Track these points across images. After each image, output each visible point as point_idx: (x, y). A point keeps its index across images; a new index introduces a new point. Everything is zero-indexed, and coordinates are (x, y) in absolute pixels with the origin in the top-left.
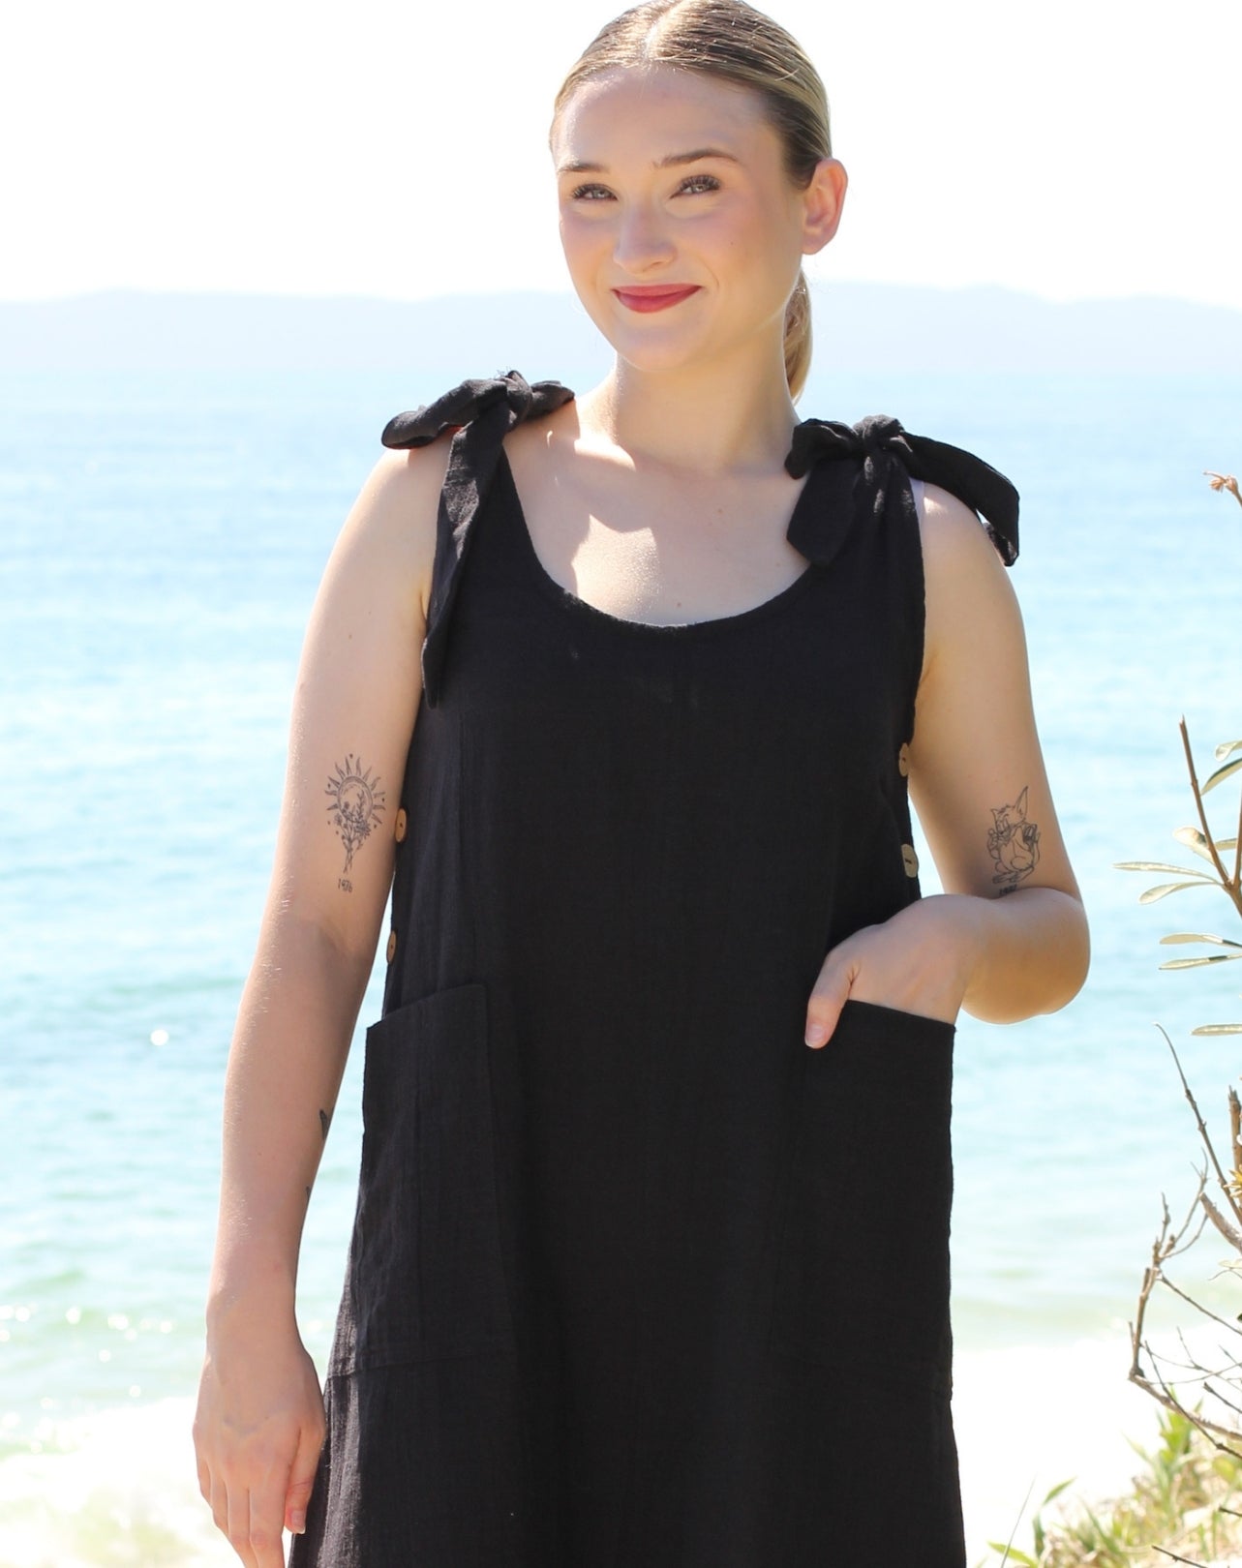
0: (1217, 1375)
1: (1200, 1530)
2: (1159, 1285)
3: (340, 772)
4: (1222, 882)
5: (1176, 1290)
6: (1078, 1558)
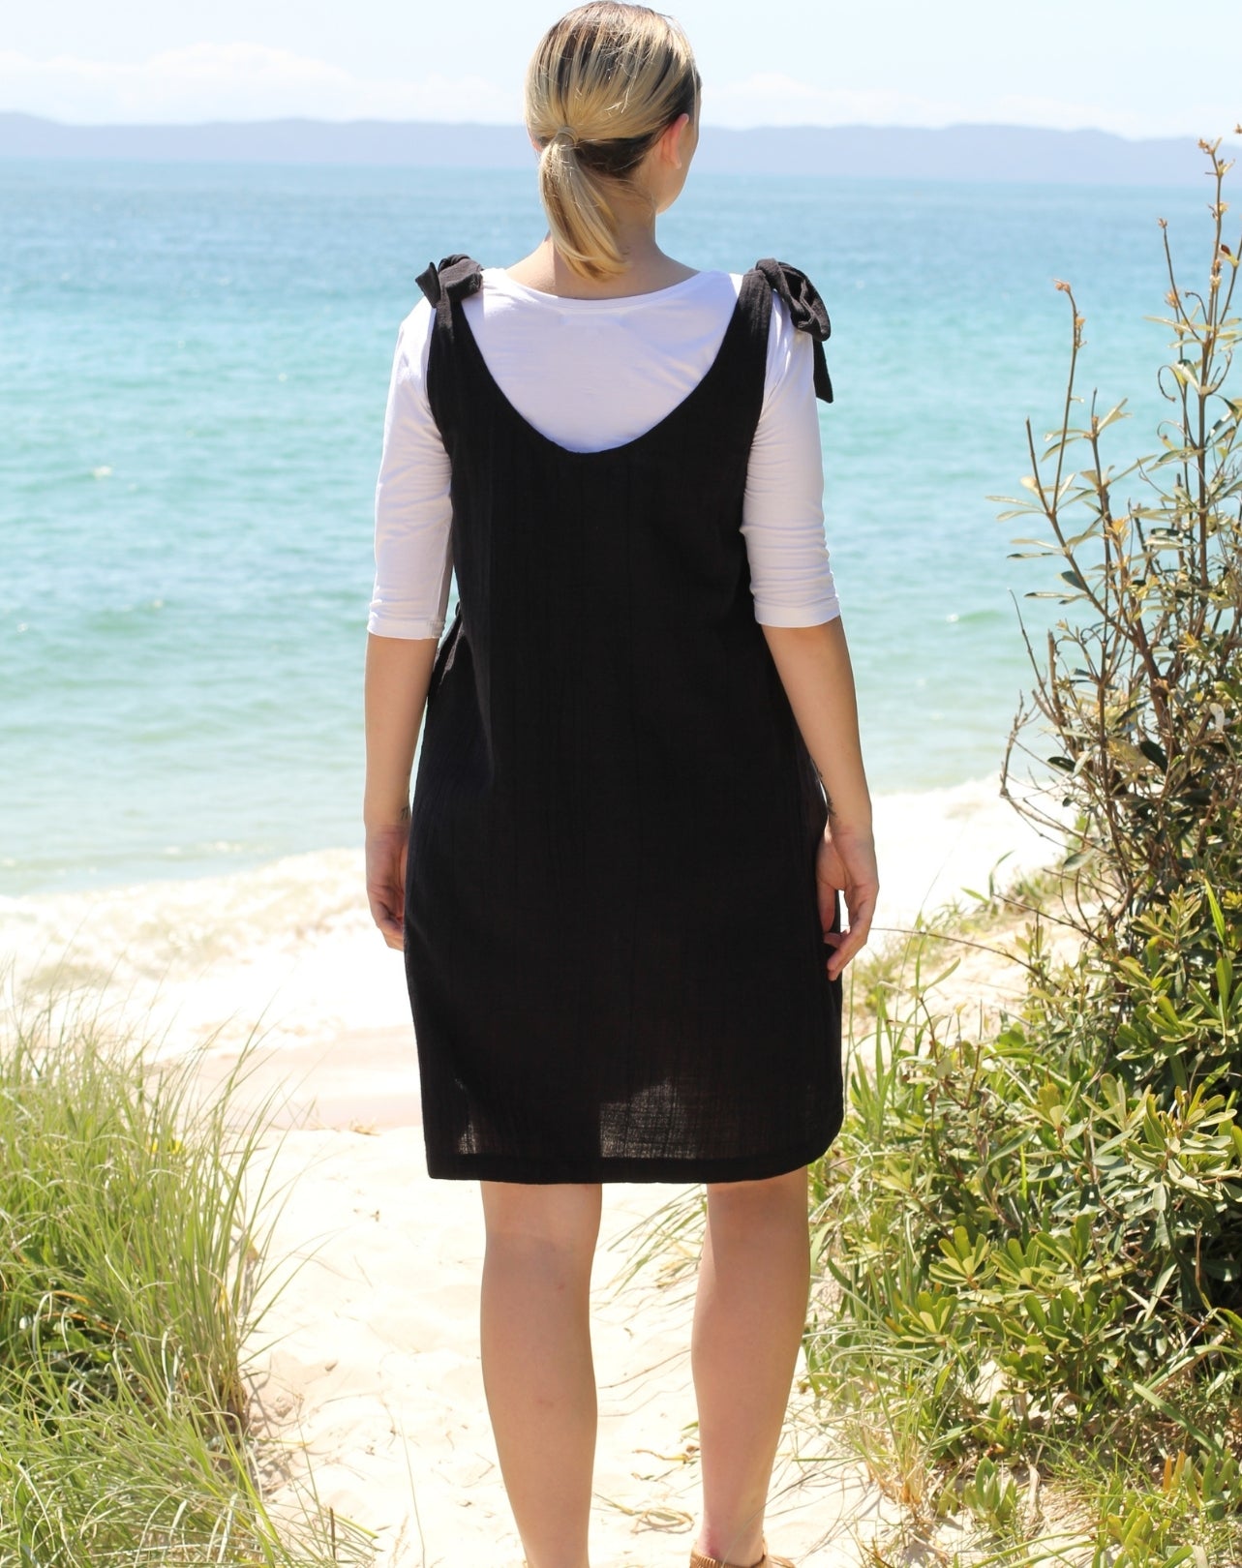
2: (1015, 744)
4: (1044, 509)
5: (1022, 746)
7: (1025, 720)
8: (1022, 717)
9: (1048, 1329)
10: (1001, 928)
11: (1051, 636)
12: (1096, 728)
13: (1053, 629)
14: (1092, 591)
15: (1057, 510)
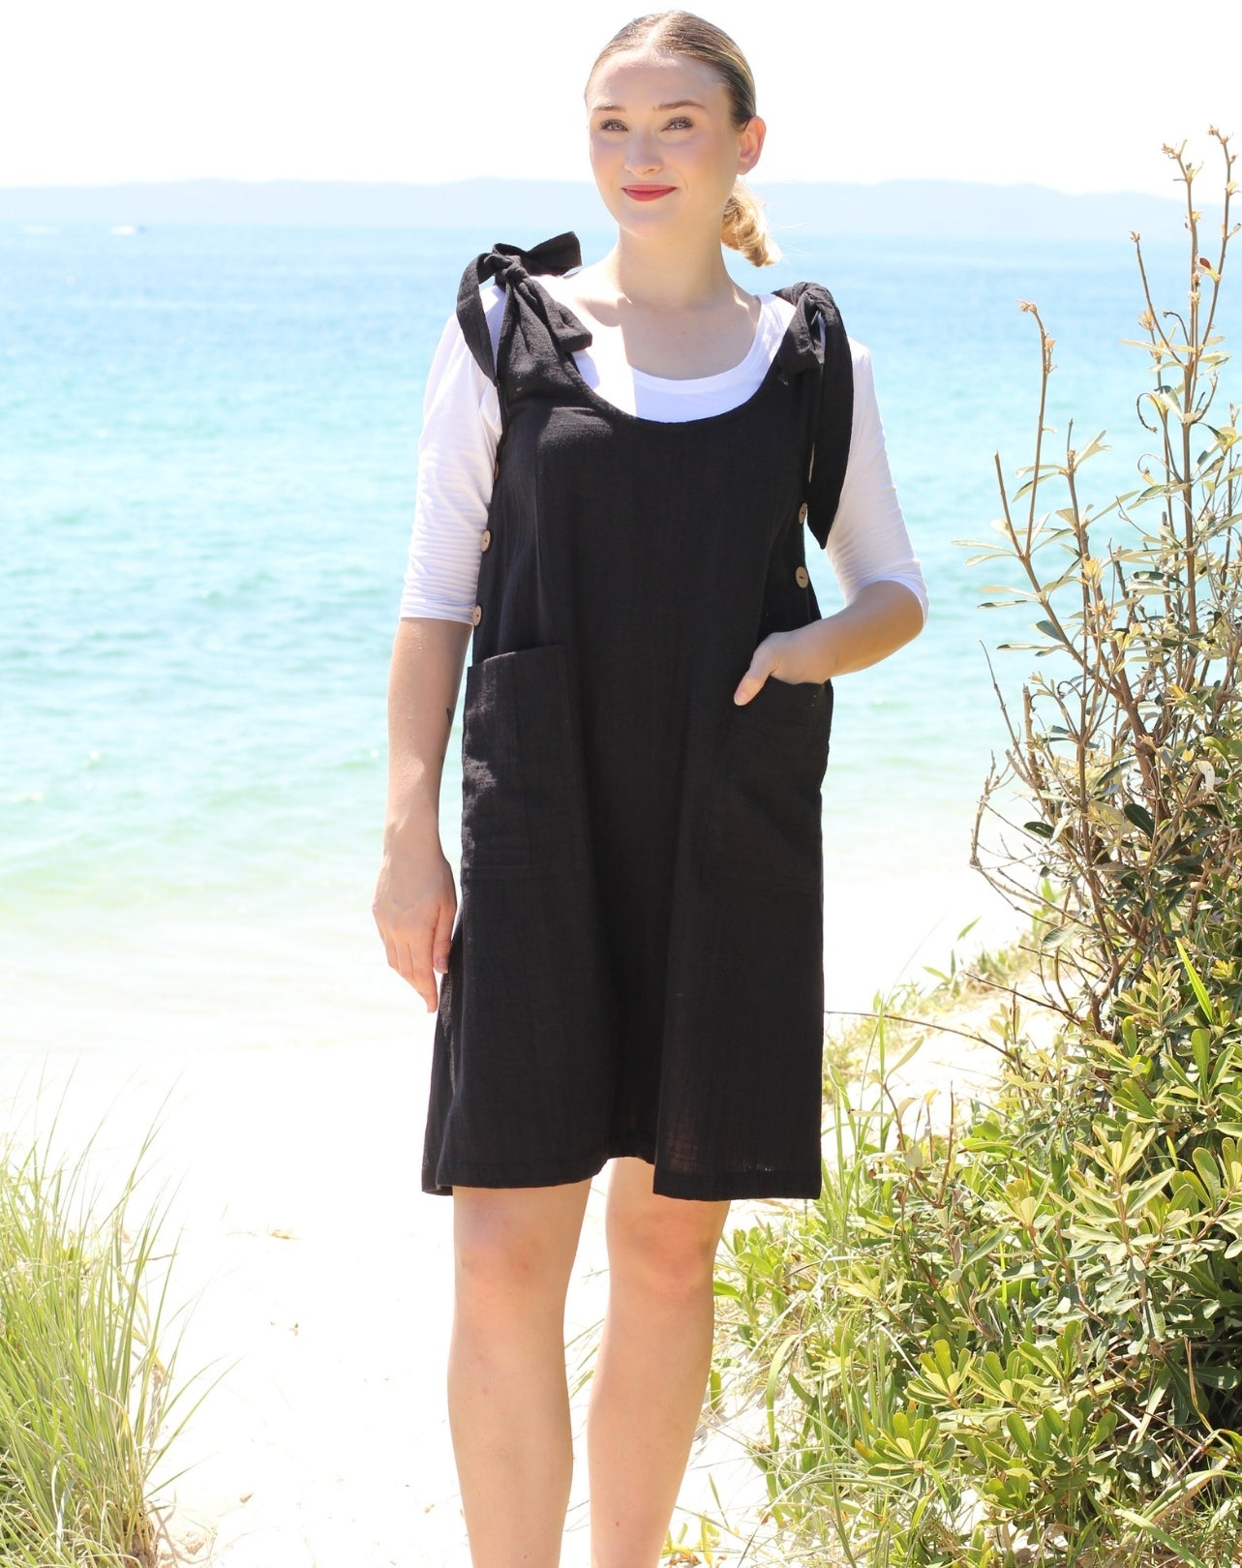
2: (987, 809)
4: (1017, 554)
5: (997, 813)
7: (997, 783)
8: (994, 780)
9: (1033, 1452)
10: (966, 1008)
11: (1026, 690)
12: (1075, 791)
13: (1028, 683)
14: (1070, 641)
15: (1031, 552)
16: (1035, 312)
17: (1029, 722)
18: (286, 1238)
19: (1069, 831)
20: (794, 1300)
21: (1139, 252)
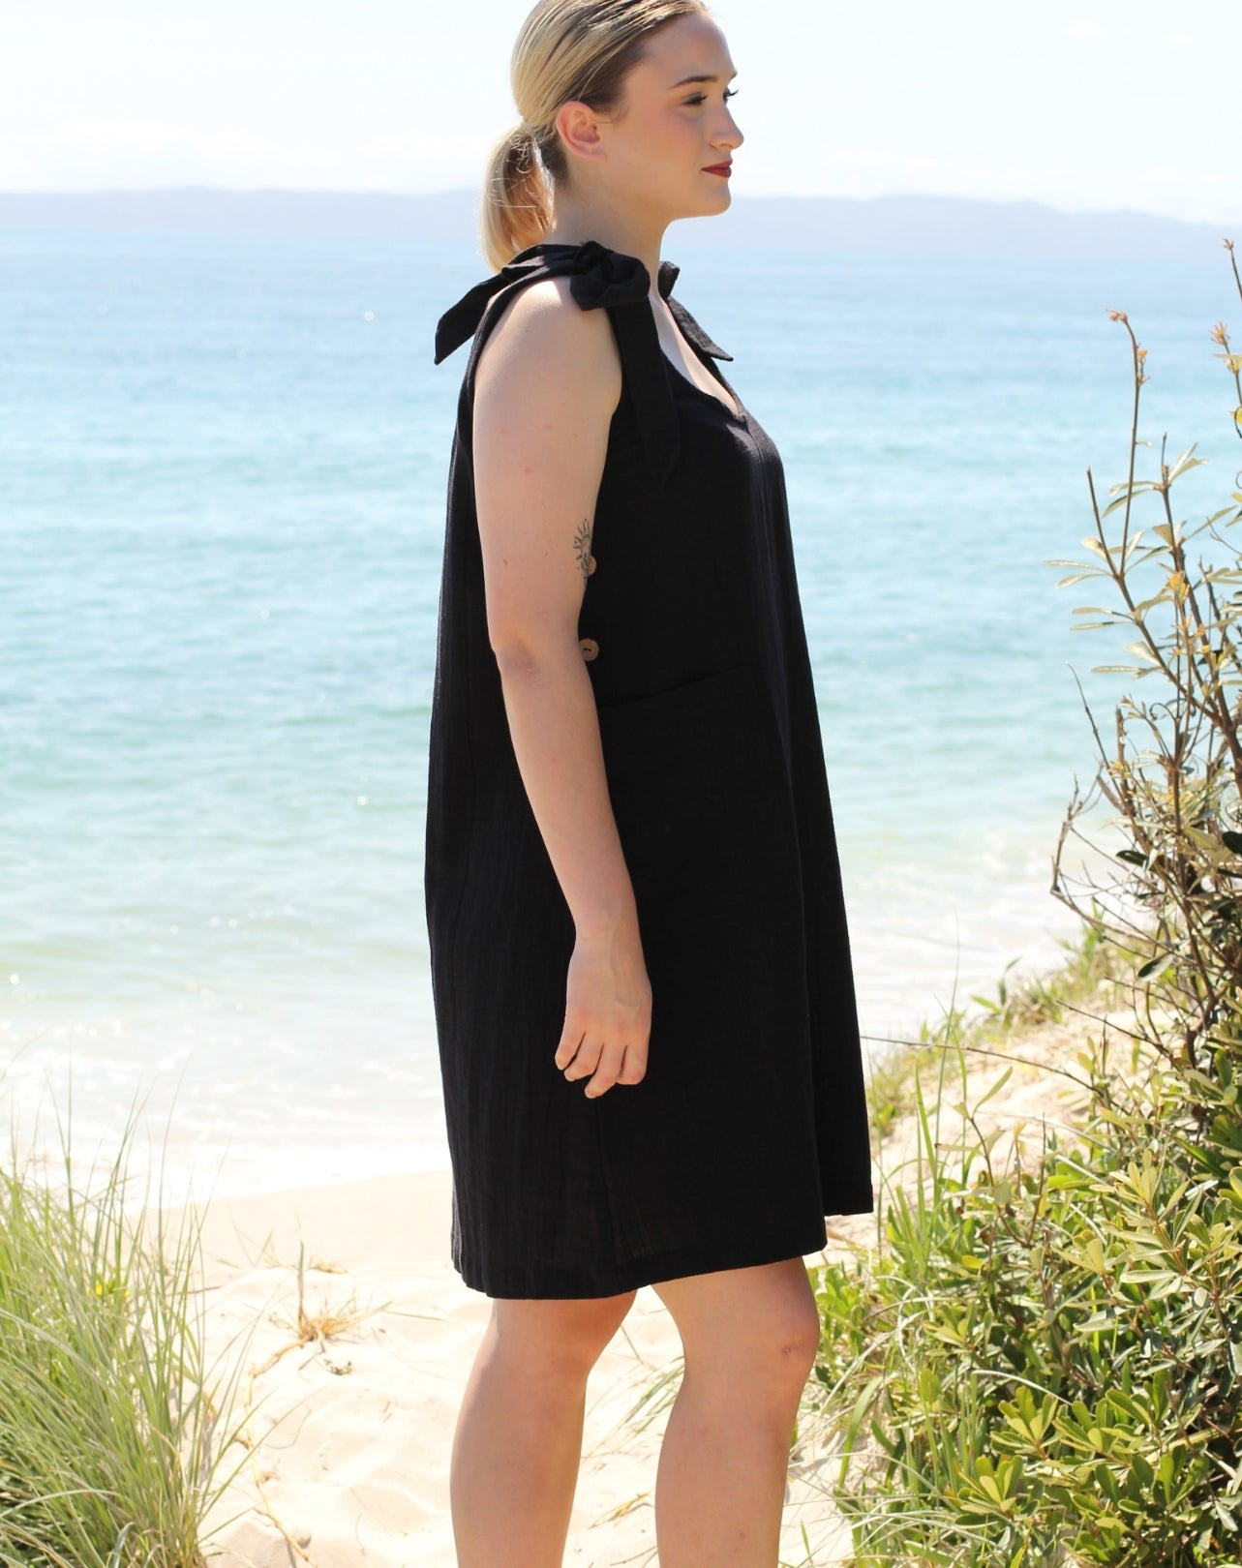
0: (1106, 891)
1: (1106, 992)
2: (1070, 832)
3: (581, 532)
4: (1111, 573)
5: (1079, 836)
6: (1027, 1007)
7: (1080, 808)
8: (1077, 805)
9: (1122, 1503)
10: (1017, 1040)
11: (1119, 713)
12: (1171, 819)
13: (1121, 706)
14: (1166, 663)
15: (1125, 570)
16: (1125, 320)
17: (1121, 747)
18: (330, 1271)
19: (1161, 859)
20: (876, 1341)
21: (1233, 260)
